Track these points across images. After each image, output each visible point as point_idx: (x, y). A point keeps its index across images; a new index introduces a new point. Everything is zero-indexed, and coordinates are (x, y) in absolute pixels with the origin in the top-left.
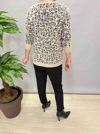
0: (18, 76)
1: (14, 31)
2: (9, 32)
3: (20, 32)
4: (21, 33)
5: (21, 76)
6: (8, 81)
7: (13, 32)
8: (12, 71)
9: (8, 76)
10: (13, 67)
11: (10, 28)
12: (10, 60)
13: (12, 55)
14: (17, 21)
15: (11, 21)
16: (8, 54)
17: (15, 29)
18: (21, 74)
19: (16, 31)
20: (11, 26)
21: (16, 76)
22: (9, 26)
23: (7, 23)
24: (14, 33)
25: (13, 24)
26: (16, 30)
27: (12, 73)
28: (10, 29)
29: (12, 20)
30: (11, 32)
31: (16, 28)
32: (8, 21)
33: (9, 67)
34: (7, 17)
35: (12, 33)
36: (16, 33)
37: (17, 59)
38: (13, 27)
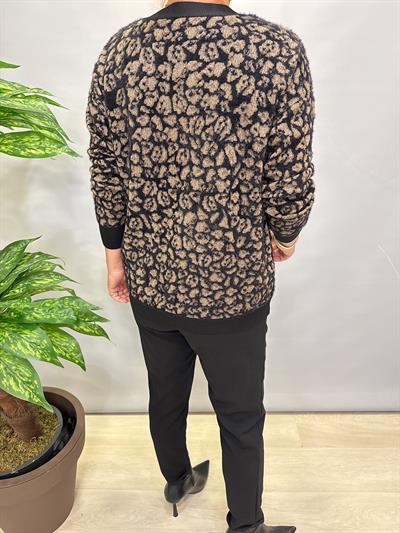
0: (61, 356)
1: (44, 149)
2: (22, 153)
3: (72, 153)
4: (77, 155)
5: (79, 351)
6: (15, 380)
7: (41, 151)
8: (34, 335)
9: (15, 356)
10: (39, 315)
11: (28, 133)
12: (26, 278)
13: (34, 254)
14: (58, 105)
15: (33, 102)
16: (15, 249)
17: (51, 139)
18: (78, 345)
19: (55, 146)
20: (31, 124)
21: (51, 356)
22: (22, 126)
23: (14, 112)
24: (46, 156)
25: (40, 116)
26: (56, 142)
27: (35, 346)
28: (25, 140)
29: (37, 97)
30: (33, 151)
31: (53, 135)
32: (17, 104)
33: (21, 316)
34: (12, 84)
35: (34, 156)
36: (54, 154)
37: (57, 270)
38: (40, 128)
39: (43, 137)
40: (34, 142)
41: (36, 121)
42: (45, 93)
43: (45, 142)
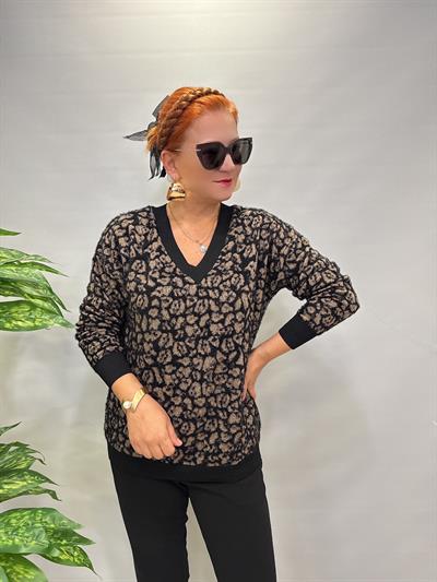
1: (34, 320)
2: (8, 325)
3: (67, 324)
4: (72, 327)
7: (30, 323)
11: (18, 303)
14: (56, 272)
15: (26, 270)
17: (43, 308)
19: (47, 317)
20: (22, 293)
22: (13, 295)
24: (36, 328)
25: (35, 285)
26: (49, 312)
28: (13, 310)
29: (33, 264)
30: (20, 323)
31: (47, 305)
35: (20, 329)
36: (45, 326)
38: (32, 297)
39: (34, 307)
40: (23, 312)
41: (27, 289)
42: (43, 260)
43: (36, 313)
